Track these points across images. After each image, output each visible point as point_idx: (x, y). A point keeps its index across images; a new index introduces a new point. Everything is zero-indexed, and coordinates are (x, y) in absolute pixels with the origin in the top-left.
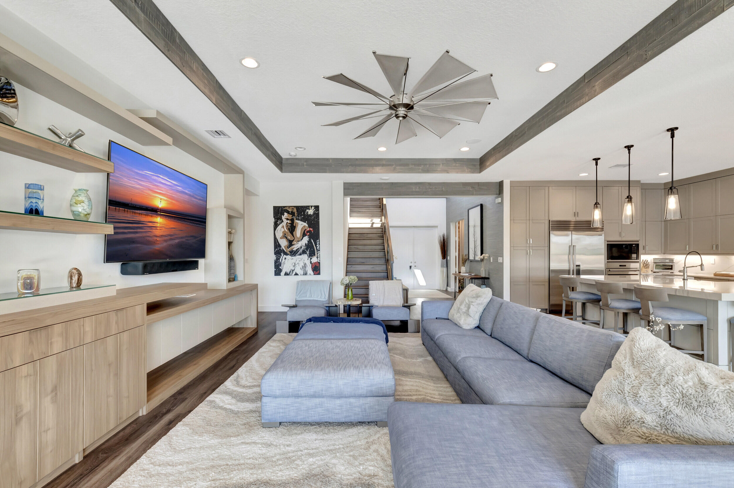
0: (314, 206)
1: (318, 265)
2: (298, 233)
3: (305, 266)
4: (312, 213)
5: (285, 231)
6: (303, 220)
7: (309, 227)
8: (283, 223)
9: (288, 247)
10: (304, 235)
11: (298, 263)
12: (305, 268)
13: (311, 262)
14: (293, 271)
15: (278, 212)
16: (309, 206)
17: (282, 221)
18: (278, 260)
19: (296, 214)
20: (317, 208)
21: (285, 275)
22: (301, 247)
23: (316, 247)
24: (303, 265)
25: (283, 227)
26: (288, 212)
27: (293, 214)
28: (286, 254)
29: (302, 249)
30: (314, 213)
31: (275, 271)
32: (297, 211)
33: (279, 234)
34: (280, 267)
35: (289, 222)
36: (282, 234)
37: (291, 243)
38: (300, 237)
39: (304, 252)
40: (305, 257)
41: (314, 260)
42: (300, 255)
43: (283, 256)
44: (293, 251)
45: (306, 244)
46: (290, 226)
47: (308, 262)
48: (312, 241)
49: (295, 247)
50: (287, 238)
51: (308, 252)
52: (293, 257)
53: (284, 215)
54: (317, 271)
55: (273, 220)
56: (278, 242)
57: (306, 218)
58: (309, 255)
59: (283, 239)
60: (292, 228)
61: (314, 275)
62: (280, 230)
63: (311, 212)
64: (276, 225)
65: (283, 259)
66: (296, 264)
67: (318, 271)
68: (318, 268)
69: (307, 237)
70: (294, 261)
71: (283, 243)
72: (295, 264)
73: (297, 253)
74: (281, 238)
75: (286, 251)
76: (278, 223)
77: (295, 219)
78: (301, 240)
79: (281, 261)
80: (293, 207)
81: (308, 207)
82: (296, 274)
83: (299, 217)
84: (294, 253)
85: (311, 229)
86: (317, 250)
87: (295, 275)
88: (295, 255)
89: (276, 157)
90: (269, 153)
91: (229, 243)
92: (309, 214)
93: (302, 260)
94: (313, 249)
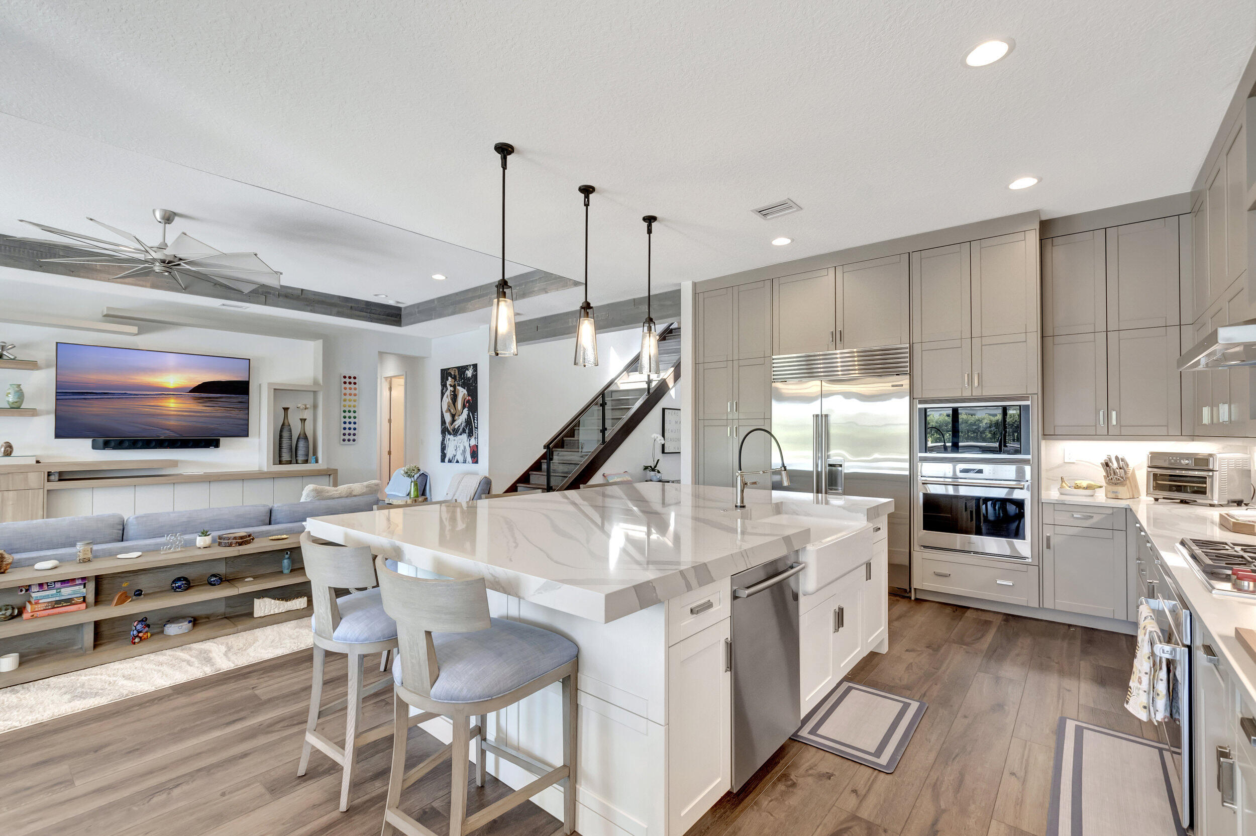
0: (472, 365)
1: (476, 450)
2: (459, 404)
3: (464, 450)
4: (470, 376)
5: (449, 402)
6: (463, 386)
7: (469, 395)
8: (447, 391)
9: (451, 424)
10: (464, 407)
11: (459, 446)
12: (465, 454)
13: (470, 444)
14: (455, 456)
16: (468, 366)
17: (447, 389)
18: (443, 441)
19: (457, 378)
20: (475, 367)
21: (448, 462)
23: (474, 423)
25: (447, 397)
26: (451, 375)
27: (454, 378)
28: (450, 434)
29: (463, 424)
30: (473, 375)
32: (459, 374)
33: (445, 408)
34: (445, 451)
35: (452, 389)
36: (447, 406)
37: (453, 418)
38: (461, 410)
39: (464, 431)
40: (465, 436)
41: (473, 441)
42: (461, 434)
43: (448, 436)
44: (455, 429)
45: (465, 419)
46: (453, 395)
47: (467, 445)
48: (471, 415)
49: (456, 424)
50: (450, 412)
51: (467, 431)
52: (455, 438)
53: (448, 380)
54: (475, 458)
56: (444, 418)
58: (468, 434)
59: (447, 413)
60: (455, 398)
61: (472, 463)
62: (445, 402)
63: (470, 373)
64: (443, 394)
65: (448, 440)
66: (457, 446)
68: (475, 454)
69: (466, 409)
70: (455, 443)
71: (448, 418)
73: (458, 432)
75: (449, 429)
76: (444, 391)
77: (457, 384)
78: (462, 414)
79: (445, 443)
80: (455, 369)
81: (467, 368)
82: (457, 462)
83: (460, 382)
84: (456, 432)
85: (470, 398)
86: (475, 428)
88: (457, 435)
89: (369, 311)
90: (340, 310)
91: (301, 419)
92: (468, 376)
93: (463, 442)
94: (472, 426)
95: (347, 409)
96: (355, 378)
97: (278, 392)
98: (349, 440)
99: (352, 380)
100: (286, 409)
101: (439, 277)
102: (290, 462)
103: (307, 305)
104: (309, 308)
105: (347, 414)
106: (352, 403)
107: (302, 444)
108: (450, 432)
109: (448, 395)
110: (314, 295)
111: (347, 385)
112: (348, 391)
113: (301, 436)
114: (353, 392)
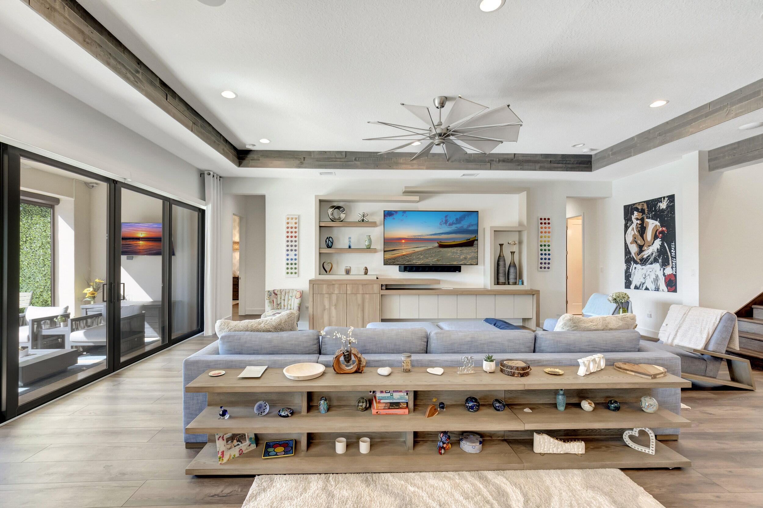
0: (667, 197)
1: (673, 279)
2: (649, 235)
3: (656, 279)
4: (665, 207)
5: (635, 234)
6: (654, 218)
7: (662, 226)
8: (633, 224)
9: (638, 254)
10: (655, 237)
11: (649, 275)
12: (657, 282)
13: (664, 273)
14: (643, 284)
15: (629, 210)
16: (661, 198)
17: (632, 222)
18: (628, 269)
19: (646, 212)
20: (671, 198)
21: (635, 288)
22: (653, 253)
23: (671, 252)
24: (655, 278)
26: (637, 210)
27: (643, 211)
28: (636, 262)
29: (654, 255)
30: (668, 207)
31: (626, 283)
32: (648, 207)
33: (629, 239)
34: (630, 279)
35: (639, 222)
36: (632, 238)
37: (641, 248)
38: (651, 240)
39: (656, 261)
40: (657, 266)
41: (669, 271)
42: (651, 263)
43: (633, 265)
44: (643, 259)
45: (658, 249)
46: (640, 227)
47: (660, 274)
48: (666, 245)
49: (645, 254)
50: (637, 243)
51: (660, 261)
52: (643, 267)
53: (633, 214)
54: (672, 287)
55: (623, 222)
56: (628, 248)
57: (658, 215)
58: (661, 264)
59: (632, 245)
60: (642, 230)
61: (668, 291)
62: (630, 234)
63: (663, 205)
64: (626, 228)
65: (634, 268)
66: (647, 275)
67: (674, 287)
68: (672, 283)
69: (659, 240)
70: (644, 271)
71: (634, 249)
72: (645, 275)
73: (647, 262)
74: (631, 243)
75: (636, 259)
76: (628, 225)
77: (645, 217)
78: (652, 244)
79: (631, 271)
80: (643, 203)
81: (659, 200)
82: (647, 289)
83: (649, 214)
84: (644, 262)
85: (664, 229)
86: (672, 257)
87: (645, 289)
88: (645, 264)
89: (565, 162)
90: (542, 165)
91: (511, 252)
92: (661, 208)
93: (654, 270)
94: (668, 256)
95: (543, 244)
96: (549, 219)
97: (497, 232)
98: (545, 268)
99: (547, 221)
100: (501, 245)
101: (658, 104)
102: (504, 284)
103: (518, 165)
104: (519, 167)
105: (543, 248)
106: (547, 239)
107: (512, 270)
108: (636, 261)
109: (633, 228)
110: (523, 156)
111: (543, 225)
112: (544, 230)
113: (512, 264)
114: (547, 230)
